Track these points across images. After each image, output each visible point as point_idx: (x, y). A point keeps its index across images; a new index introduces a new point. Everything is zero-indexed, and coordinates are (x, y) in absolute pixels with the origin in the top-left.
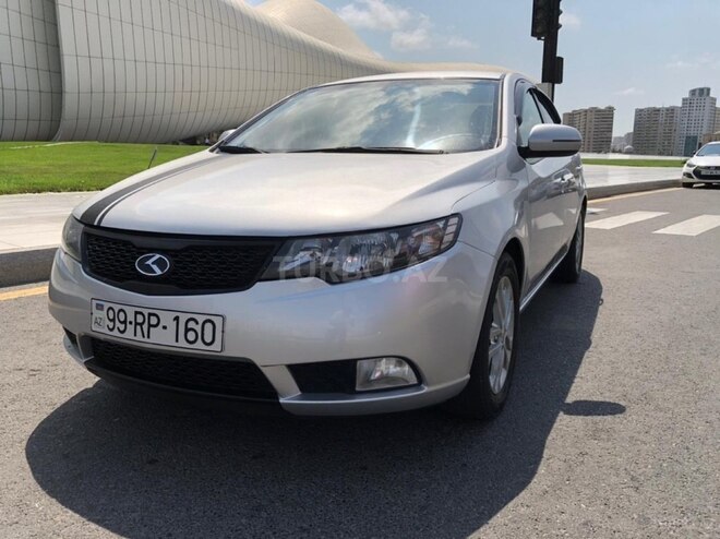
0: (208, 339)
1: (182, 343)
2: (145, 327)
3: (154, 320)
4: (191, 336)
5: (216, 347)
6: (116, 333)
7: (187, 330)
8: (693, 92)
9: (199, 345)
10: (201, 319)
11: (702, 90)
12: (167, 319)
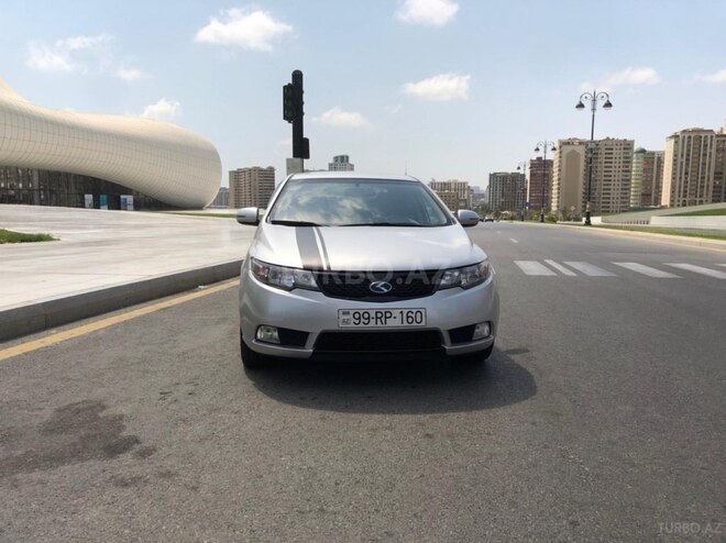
0: (419, 320)
1: (405, 324)
2: (383, 319)
3: (388, 315)
4: (410, 320)
5: (423, 324)
6: (361, 325)
7: (408, 317)
8: (336, 158)
9: (414, 324)
10: (414, 311)
11: (342, 157)
12: (396, 313)
